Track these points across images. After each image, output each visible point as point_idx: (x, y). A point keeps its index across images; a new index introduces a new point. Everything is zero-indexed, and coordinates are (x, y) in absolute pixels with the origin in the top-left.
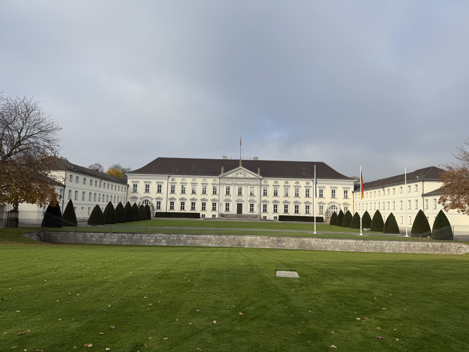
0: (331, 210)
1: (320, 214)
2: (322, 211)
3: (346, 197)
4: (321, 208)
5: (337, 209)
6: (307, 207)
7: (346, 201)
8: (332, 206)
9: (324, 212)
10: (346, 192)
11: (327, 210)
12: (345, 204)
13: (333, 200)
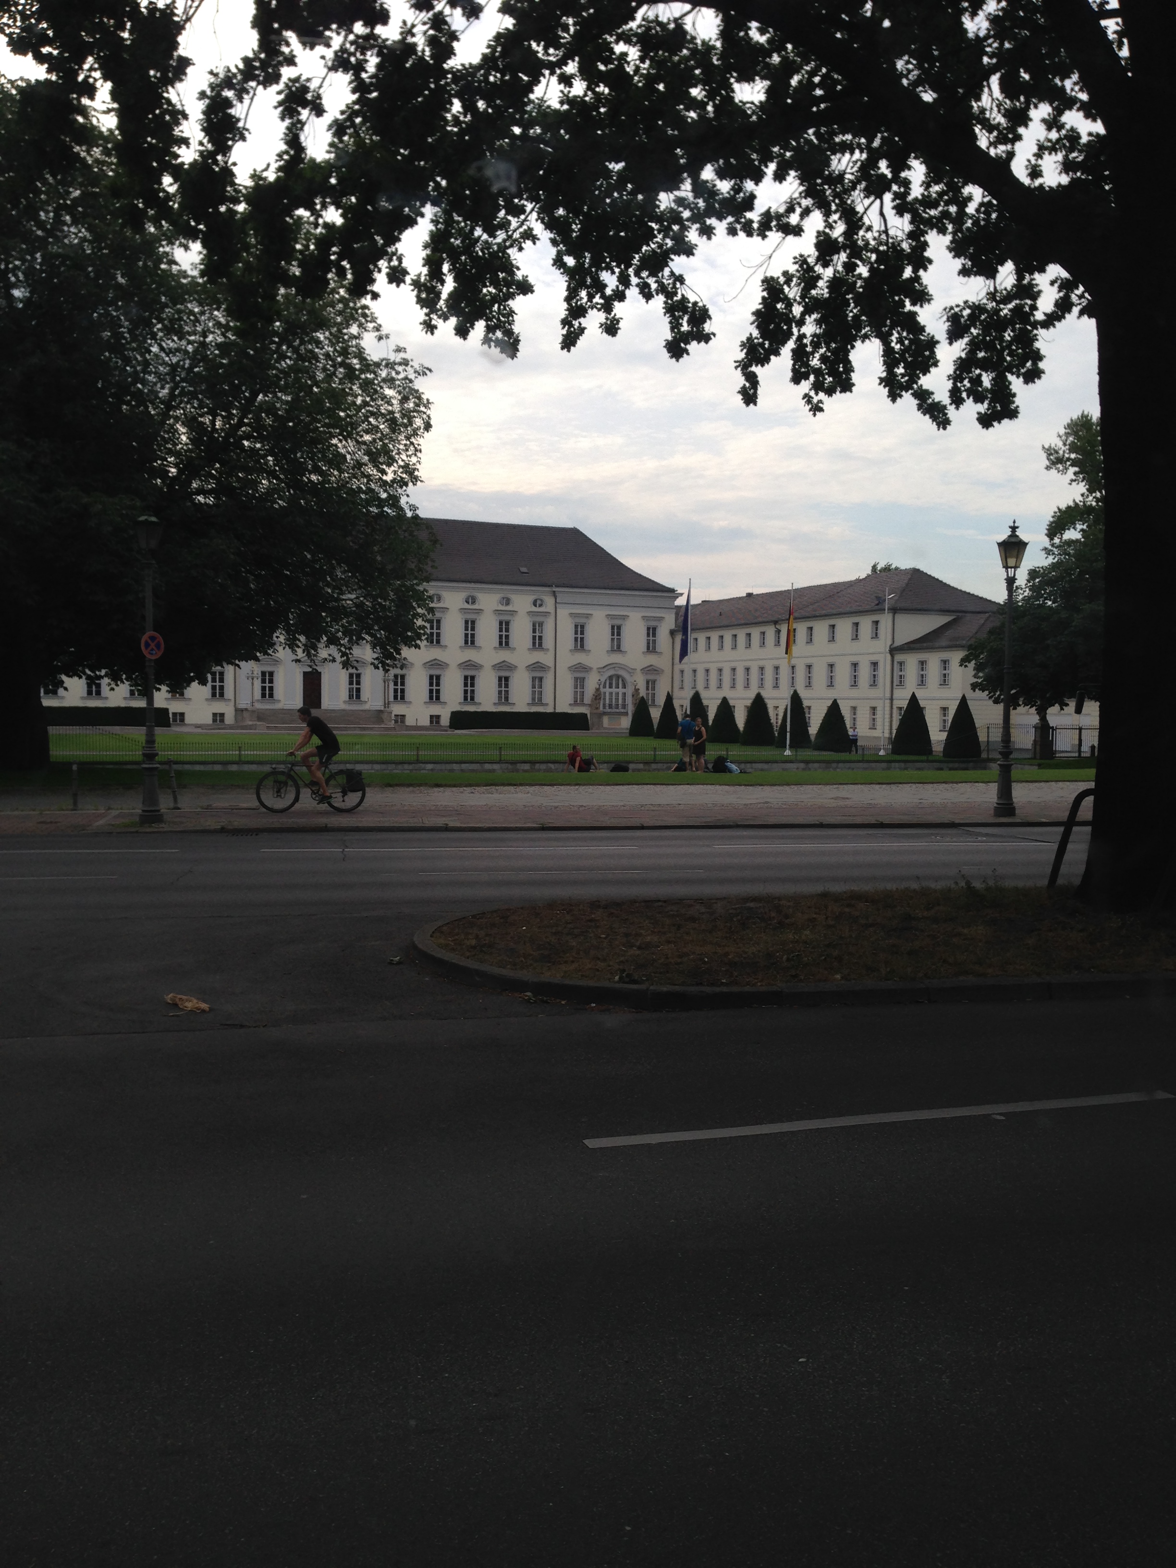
0: (608, 690)
1: (575, 703)
2: (583, 693)
3: (651, 648)
4: (579, 683)
5: (624, 687)
6: (537, 682)
7: (652, 660)
8: (611, 678)
9: (588, 699)
10: (652, 632)
11: (598, 690)
12: (650, 670)
13: (616, 658)
